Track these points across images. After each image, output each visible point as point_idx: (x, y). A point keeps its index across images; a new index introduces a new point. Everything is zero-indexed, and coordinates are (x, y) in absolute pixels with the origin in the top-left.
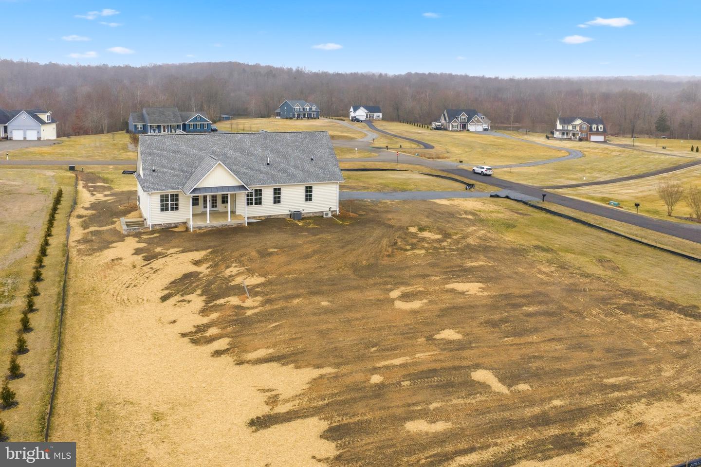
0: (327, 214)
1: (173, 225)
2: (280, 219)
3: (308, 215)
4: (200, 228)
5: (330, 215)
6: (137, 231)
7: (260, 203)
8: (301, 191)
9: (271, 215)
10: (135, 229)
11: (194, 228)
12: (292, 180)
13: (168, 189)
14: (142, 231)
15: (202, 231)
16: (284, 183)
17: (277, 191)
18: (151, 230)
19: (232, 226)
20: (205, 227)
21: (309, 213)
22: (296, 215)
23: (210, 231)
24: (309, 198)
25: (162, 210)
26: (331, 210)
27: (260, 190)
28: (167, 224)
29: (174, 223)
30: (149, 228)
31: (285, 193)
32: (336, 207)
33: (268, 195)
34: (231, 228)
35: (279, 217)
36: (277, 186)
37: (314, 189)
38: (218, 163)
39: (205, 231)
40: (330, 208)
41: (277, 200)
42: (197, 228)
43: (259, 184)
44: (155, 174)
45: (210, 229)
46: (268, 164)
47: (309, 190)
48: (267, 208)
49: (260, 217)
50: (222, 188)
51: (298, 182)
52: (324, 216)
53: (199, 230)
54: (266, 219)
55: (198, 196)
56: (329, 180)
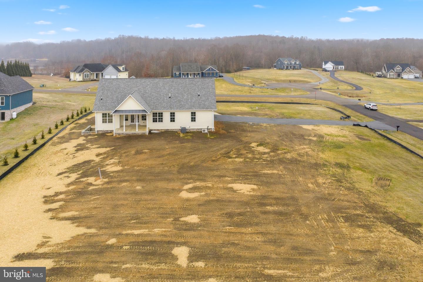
0: (204, 131)
1: (109, 132)
2: (174, 132)
3: (193, 130)
4: (119, 134)
5: (206, 131)
6: (89, 133)
7: (162, 121)
8: (189, 115)
9: (168, 129)
10: (88, 132)
11: (115, 134)
12: (182, 108)
13: (106, 110)
14: (92, 134)
15: (120, 136)
16: (176, 109)
17: (173, 115)
18: (96, 133)
19: (139, 134)
20: (123, 134)
21: (193, 129)
22: (184, 130)
23: (125, 136)
24: (193, 119)
25: (103, 122)
26: (209, 128)
27: (162, 113)
28: (106, 131)
29: (110, 130)
30: (95, 132)
31: (178, 116)
32: (212, 127)
33: (167, 116)
34: (138, 135)
35: (174, 130)
36: (172, 111)
37: (196, 114)
38: (129, 96)
39: (122, 136)
40: (208, 127)
41: (173, 120)
42: (117, 134)
43: (160, 110)
44: (102, 101)
45: (125, 135)
46: (170, 97)
47: (193, 114)
48: (166, 125)
49: (161, 130)
50: (133, 111)
51: (186, 109)
52: (203, 132)
53: (119, 135)
54: (165, 131)
55: (128, 115)
56: (206, 109)
